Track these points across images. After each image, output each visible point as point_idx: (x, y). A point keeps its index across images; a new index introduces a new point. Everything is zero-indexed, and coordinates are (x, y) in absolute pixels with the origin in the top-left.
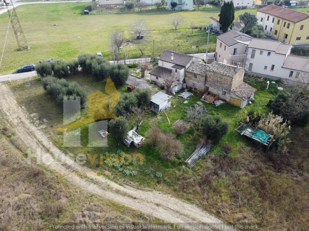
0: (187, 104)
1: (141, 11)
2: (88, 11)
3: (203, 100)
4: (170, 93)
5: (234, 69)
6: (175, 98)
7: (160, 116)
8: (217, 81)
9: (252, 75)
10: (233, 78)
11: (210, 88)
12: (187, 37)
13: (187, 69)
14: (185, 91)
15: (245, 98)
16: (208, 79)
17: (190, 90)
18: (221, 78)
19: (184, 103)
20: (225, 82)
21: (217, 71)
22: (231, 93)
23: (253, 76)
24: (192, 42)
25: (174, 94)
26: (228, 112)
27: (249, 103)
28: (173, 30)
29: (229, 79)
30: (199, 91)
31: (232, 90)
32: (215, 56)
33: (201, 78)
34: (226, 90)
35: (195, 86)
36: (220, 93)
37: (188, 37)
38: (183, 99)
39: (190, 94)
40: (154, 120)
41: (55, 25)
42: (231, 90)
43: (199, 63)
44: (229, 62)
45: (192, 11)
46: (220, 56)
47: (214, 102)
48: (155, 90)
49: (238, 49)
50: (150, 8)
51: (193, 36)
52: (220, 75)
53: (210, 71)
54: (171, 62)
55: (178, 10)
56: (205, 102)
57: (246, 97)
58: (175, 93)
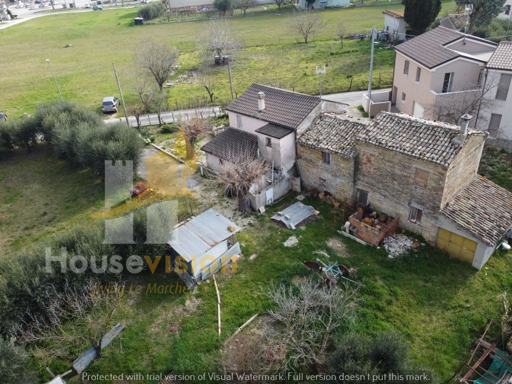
0: (294, 248)
1: (245, 14)
2: (142, 19)
3: (347, 234)
4: (248, 209)
5: (451, 138)
6: (262, 226)
7: (197, 296)
8: (393, 177)
9: (499, 149)
10: (446, 169)
11: (369, 195)
12: (328, 56)
13: (303, 135)
14: (297, 201)
15: (490, 235)
16: (364, 168)
17: (313, 197)
18: (404, 166)
19: (286, 244)
20: (418, 179)
21: (389, 144)
22: (441, 218)
23: (503, 151)
24: (337, 67)
25: (263, 210)
26: (429, 285)
27: (502, 246)
28: (301, 43)
29: (432, 171)
30: (339, 201)
31: (442, 206)
32: (392, 97)
33: (342, 165)
34: (422, 204)
35: (325, 187)
36: (403, 212)
37: (331, 57)
38: (284, 230)
39: (310, 210)
40: (170, 315)
41: (68, 46)
42: (439, 207)
43: (339, 117)
44: (429, 112)
45: (347, 8)
46: (404, 95)
47: (381, 243)
48: (209, 198)
49: (455, 75)
50: (265, 8)
51: (342, 53)
52: (400, 157)
53: (367, 143)
54: (259, 115)
55: (319, 7)
56: (355, 241)
57: (495, 232)
58: (266, 206)
